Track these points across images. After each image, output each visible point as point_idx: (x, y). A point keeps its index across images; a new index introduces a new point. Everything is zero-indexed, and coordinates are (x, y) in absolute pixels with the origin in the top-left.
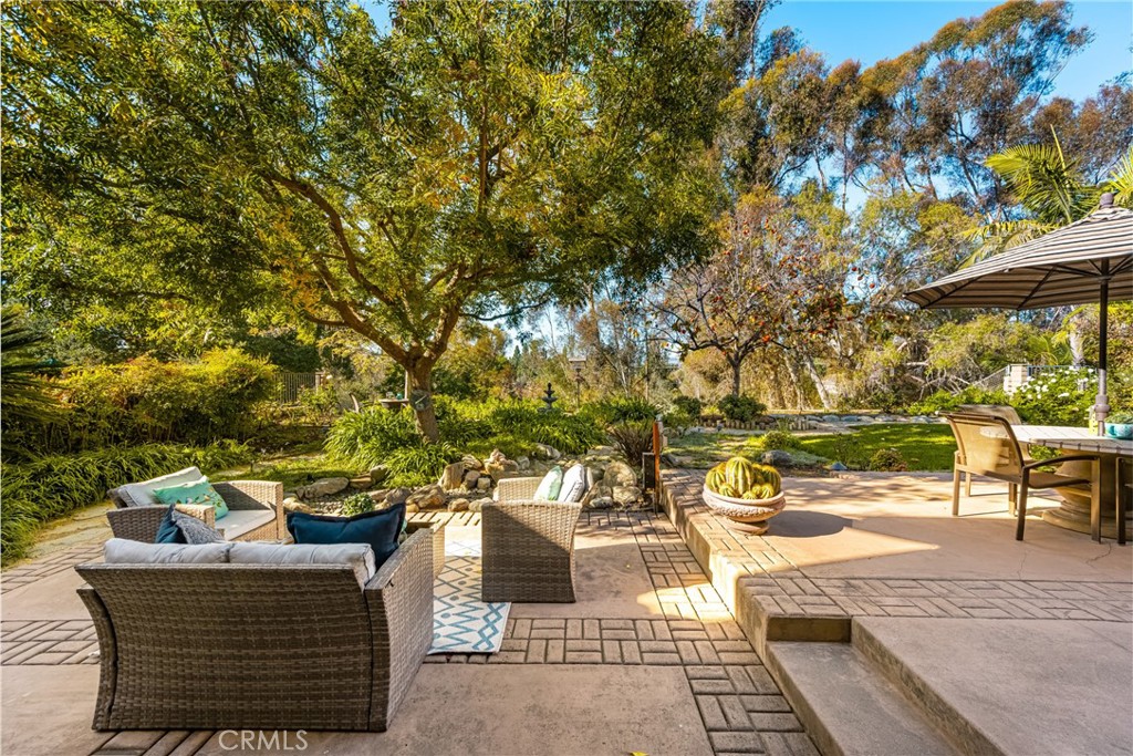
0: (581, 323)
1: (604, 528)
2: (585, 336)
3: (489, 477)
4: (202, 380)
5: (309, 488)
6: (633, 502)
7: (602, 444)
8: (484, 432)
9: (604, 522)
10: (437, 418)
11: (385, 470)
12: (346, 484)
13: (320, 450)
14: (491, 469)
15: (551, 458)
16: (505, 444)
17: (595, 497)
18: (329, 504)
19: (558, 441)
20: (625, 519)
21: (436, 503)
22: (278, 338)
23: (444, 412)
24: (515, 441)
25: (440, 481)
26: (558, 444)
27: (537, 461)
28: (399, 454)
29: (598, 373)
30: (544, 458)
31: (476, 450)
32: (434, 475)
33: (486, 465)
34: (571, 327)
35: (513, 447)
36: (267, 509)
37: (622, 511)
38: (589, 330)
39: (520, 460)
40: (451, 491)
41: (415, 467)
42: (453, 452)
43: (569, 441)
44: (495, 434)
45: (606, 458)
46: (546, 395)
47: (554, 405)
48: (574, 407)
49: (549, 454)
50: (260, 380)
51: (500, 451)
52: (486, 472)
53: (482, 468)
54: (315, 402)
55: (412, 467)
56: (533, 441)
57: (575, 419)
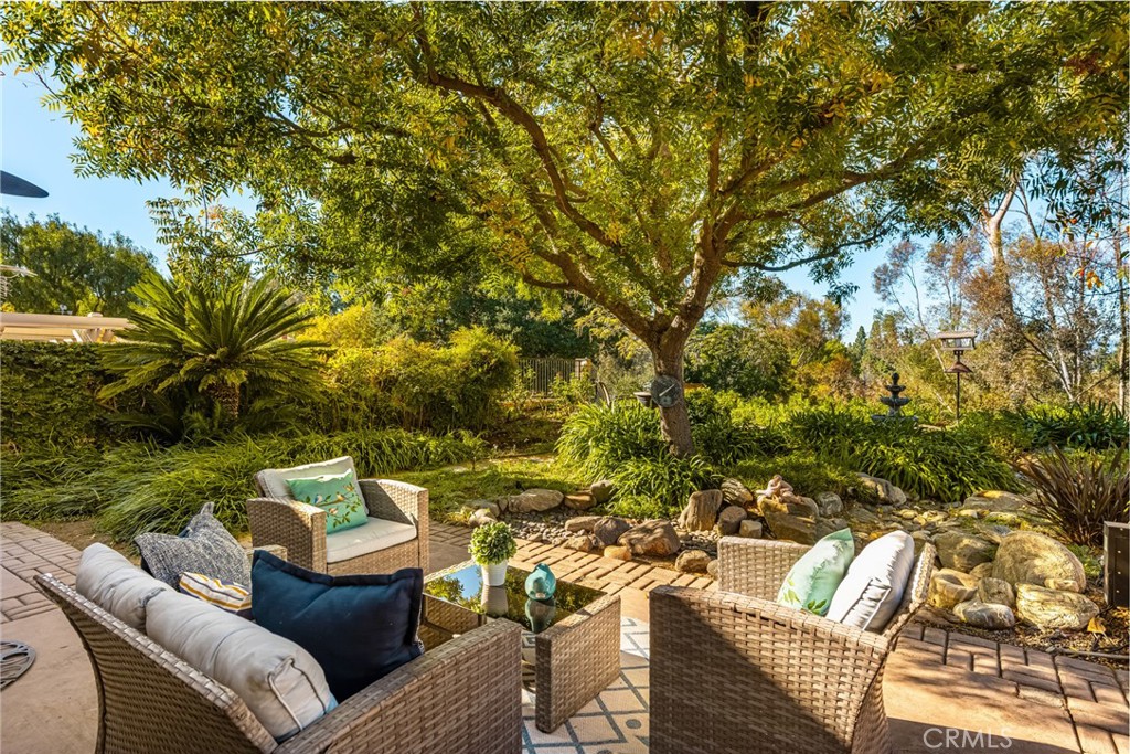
0: (975, 281)
1: (984, 681)
2: (983, 303)
3: (762, 520)
4: (448, 363)
5: (513, 499)
6: (1071, 631)
7: (1002, 488)
8: (769, 445)
9: (985, 665)
10: (698, 420)
11: (610, 487)
12: (560, 500)
13: (549, 451)
14: (767, 507)
15: (886, 502)
16: (797, 468)
17: (969, 598)
18: (532, 524)
19: (903, 472)
20: (1048, 671)
21: (660, 551)
22: (554, 323)
23: (710, 411)
24: (819, 466)
25: (683, 513)
26: (902, 478)
27: (856, 505)
28: (630, 466)
29: (1009, 364)
30: (872, 501)
31: (746, 474)
32: (675, 504)
33: (760, 500)
34: (955, 289)
35: (811, 475)
36: (411, 524)
37: (1041, 649)
38: (992, 293)
39: (824, 498)
40: (697, 533)
41: (649, 490)
42: (708, 473)
43: (927, 475)
44: (787, 452)
45: (1008, 516)
46: (890, 395)
47: (907, 411)
48: (948, 416)
49: (882, 494)
50: (500, 364)
51: (785, 478)
52: (758, 511)
53: (753, 503)
54: (565, 393)
55: (643, 488)
56: (852, 468)
57: (945, 438)
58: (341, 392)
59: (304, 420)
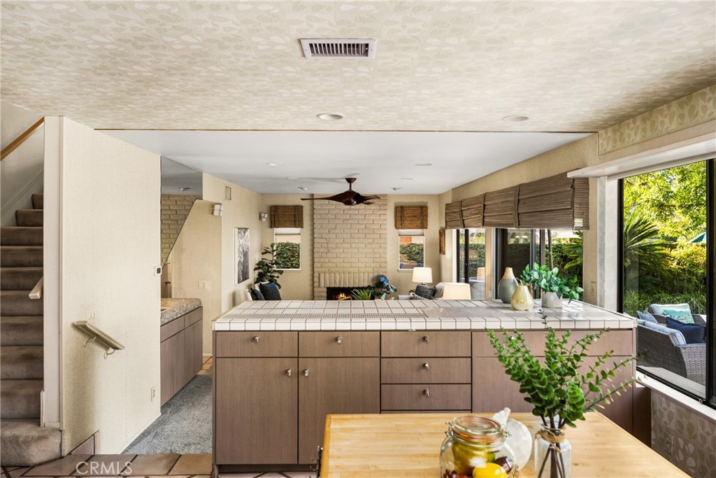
58: (679, 271)
59: (656, 285)
